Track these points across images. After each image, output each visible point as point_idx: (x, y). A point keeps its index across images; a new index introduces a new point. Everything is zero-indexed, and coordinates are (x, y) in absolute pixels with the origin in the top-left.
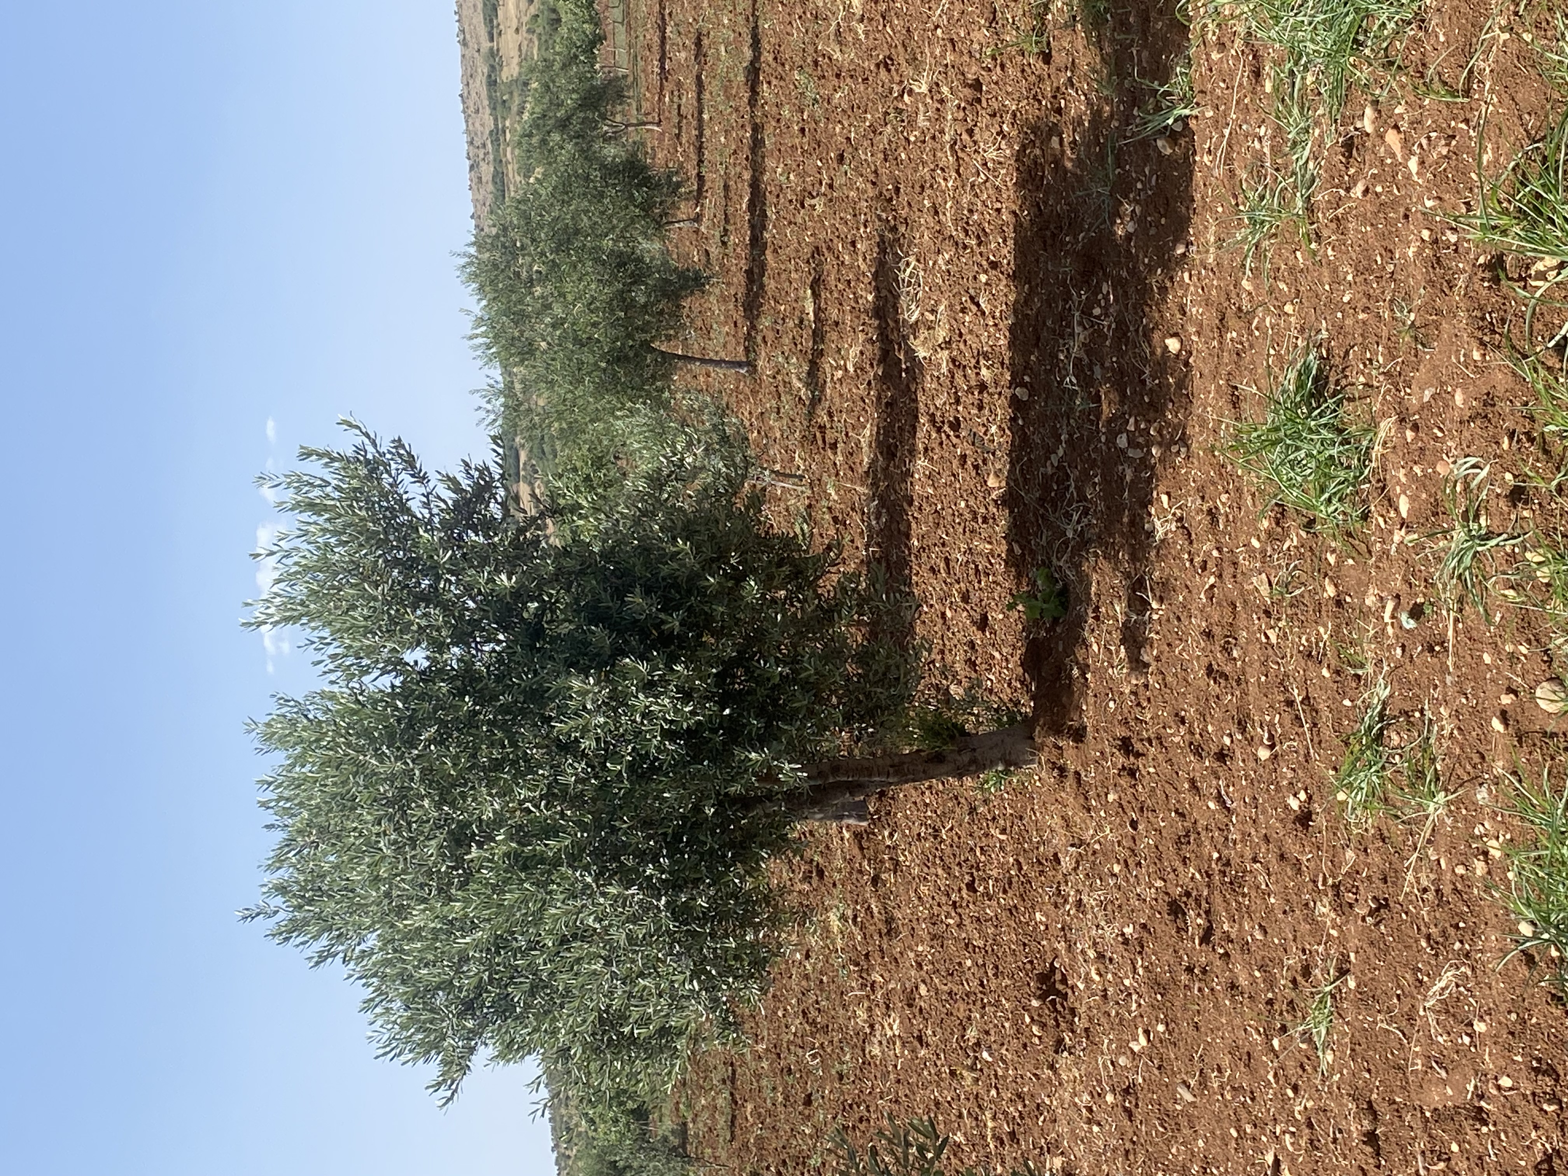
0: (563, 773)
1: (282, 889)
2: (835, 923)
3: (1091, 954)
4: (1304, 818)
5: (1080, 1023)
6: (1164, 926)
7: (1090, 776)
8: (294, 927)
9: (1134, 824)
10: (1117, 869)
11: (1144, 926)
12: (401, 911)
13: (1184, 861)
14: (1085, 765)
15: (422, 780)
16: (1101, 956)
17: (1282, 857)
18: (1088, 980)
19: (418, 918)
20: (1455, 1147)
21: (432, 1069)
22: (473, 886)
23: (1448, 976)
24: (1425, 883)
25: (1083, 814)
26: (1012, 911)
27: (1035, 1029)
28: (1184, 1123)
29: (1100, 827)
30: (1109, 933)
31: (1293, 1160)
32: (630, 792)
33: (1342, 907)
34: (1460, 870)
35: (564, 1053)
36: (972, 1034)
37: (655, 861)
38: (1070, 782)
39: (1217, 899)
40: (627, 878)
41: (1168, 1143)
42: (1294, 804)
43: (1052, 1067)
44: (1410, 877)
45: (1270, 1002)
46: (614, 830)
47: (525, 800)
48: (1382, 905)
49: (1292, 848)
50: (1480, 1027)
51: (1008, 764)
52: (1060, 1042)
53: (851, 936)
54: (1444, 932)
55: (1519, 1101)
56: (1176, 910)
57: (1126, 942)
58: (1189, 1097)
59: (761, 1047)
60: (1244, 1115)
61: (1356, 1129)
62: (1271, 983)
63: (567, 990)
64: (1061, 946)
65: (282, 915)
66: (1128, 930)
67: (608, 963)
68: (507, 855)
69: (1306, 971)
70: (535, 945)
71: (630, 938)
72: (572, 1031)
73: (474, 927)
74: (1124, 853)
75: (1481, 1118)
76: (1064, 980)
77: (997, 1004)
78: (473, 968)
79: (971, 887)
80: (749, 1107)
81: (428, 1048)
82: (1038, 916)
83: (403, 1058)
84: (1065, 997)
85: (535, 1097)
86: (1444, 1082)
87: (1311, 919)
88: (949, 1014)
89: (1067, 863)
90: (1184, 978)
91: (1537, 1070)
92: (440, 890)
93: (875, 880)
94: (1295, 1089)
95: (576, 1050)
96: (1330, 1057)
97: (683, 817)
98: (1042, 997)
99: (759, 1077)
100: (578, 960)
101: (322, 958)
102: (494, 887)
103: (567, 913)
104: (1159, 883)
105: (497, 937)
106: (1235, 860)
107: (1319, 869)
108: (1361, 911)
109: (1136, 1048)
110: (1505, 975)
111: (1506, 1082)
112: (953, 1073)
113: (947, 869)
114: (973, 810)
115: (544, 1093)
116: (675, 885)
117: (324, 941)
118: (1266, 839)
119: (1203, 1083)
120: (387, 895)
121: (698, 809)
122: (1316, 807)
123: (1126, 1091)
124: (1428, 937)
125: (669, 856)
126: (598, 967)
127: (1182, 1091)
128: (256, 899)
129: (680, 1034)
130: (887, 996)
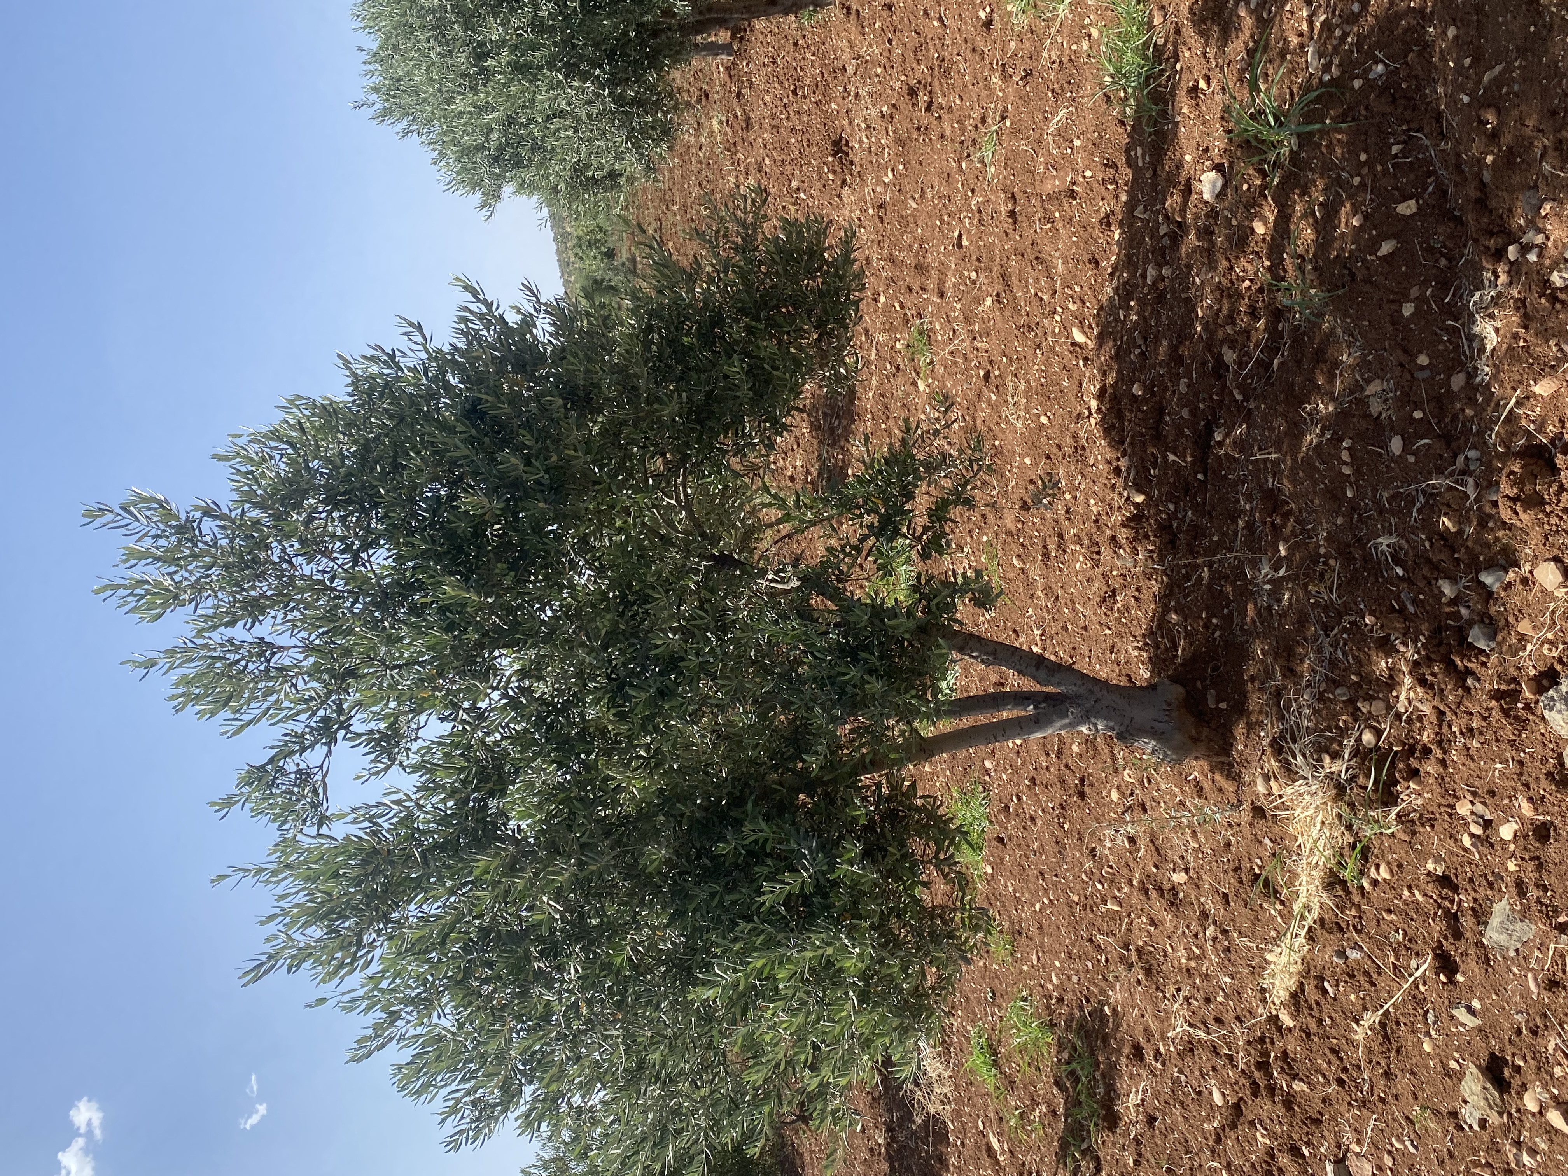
0: (540, 9)
1: (376, 90)
2: (716, 126)
3: (863, 126)
4: (988, 24)
5: (856, 169)
6: (905, 103)
7: (865, 12)
8: (386, 113)
9: (890, 41)
10: (879, 71)
11: (894, 105)
12: (449, 101)
13: (918, 61)
14: (862, 5)
15: (452, 12)
16: (868, 127)
17: (974, 50)
18: (861, 142)
19: (459, 105)
20: (1057, 214)
21: (477, 197)
22: (491, 84)
23: (1062, 113)
24: (1054, 58)
25: (861, 38)
26: (818, 104)
27: (831, 176)
28: (910, 219)
29: (871, 45)
30: (874, 112)
31: (969, 232)
32: (583, 20)
33: (1006, 78)
34: (1074, 47)
35: (555, 189)
36: (794, 184)
37: (600, 66)
38: (853, 17)
39: (936, 83)
40: (585, 76)
41: (902, 234)
42: (982, 15)
43: (839, 196)
44: (1045, 54)
45: (962, 142)
46: (574, 47)
47: (519, 28)
48: (1028, 74)
49: (980, 44)
50: (1077, 143)
51: (816, 6)
52: (844, 181)
53: (726, 133)
54: (1062, 87)
55: (1095, 185)
56: (912, 93)
57: (883, 116)
58: (914, 205)
59: (676, 208)
60: (944, 211)
61: (1004, 210)
62: (963, 130)
63: (553, 149)
64: (845, 123)
65: (377, 106)
66: (884, 109)
67: (576, 131)
68: (509, 63)
69: (983, 120)
70: (532, 120)
71: (589, 116)
72: (557, 175)
73: (493, 109)
74: (883, 60)
75: (1072, 194)
76: (847, 145)
77: (809, 163)
78: (495, 135)
79: (795, 93)
80: (670, 244)
81: (474, 185)
82: (833, 106)
83: (459, 192)
84: (847, 154)
85: (540, 216)
86: (1055, 177)
87: (988, 88)
88: (782, 174)
89: (850, 70)
90: (915, 135)
91: (1106, 165)
92: (471, 89)
93: (739, 95)
94: (973, 191)
95: (562, 186)
96: (993, 169)
97: (617, 39)
98: (834, 155)
99: (675, 226)
100: (558, 130)
101: (405, 133)
102: (504, 85)
103: (549, 99)
104: (903, 78)
105: (509, 116)
106: (947, 58)
107: (994, 56)
108: (1016, 78)
109: (886, 180)
110: (1094, 110)
111: (1088, 173)
112: (784, 207)
113: (781, 83)
114: (796, 44)
115: (545, 210)
116: (613, 82)
117: (405, 123)
118: (966, 41)
119: (923, 195)
120: (440, 90)
121: (625, 34)
122: (996, 16)
123: (880, 206)
124: (1053, 91)
125: (610, 64)
126: (570, 133)
127: (911, 202)
128: (361, 96)
129: (621, 175)
130: (747, 168)
